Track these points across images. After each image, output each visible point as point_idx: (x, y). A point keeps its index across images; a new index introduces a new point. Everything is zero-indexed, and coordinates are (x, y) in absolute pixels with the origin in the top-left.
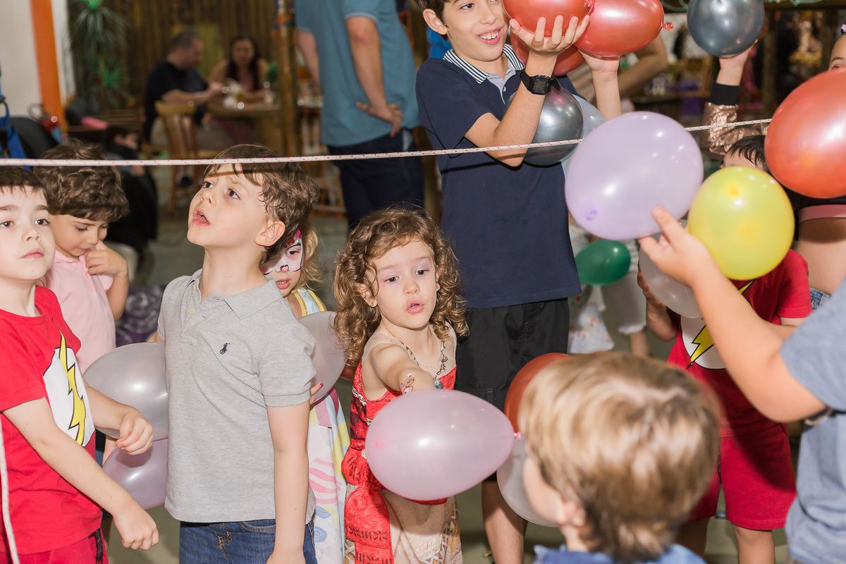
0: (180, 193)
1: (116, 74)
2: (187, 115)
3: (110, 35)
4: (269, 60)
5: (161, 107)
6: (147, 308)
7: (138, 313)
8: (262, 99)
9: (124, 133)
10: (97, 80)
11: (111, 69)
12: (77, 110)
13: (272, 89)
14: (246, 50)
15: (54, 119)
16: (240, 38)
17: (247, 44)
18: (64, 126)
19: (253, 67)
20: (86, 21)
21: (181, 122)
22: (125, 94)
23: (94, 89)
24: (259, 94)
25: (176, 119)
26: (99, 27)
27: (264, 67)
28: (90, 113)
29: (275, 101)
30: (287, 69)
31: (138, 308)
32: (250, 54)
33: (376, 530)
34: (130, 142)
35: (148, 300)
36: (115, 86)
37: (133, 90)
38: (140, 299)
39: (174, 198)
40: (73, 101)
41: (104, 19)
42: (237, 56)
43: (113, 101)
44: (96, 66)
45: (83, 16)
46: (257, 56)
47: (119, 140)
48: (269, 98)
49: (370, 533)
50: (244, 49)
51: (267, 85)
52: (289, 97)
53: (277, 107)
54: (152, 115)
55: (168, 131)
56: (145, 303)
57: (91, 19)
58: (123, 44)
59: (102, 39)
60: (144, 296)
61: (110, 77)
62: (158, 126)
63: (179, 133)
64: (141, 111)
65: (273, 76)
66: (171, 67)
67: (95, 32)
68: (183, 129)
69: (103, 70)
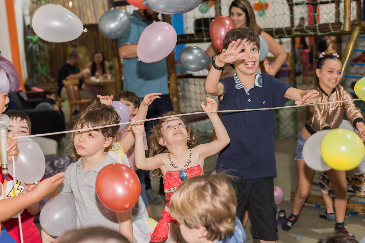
0: (73, 117)
1: (45, 69)
2: (76, 85)
3: (42, 53)
4: (109, 61)
5: (65, 82)
6: (63, 165)
7: (60, 167)
8: (106, 77)
9: (50, 93)
10: (37, 72)
11: (43, 66)
12: (29, 84)
13: (111, 73)
14: (99, 57)
15: (21, 89)
16: (96, 52)
17: (100, 55)
18: (24, 91)
19: (102, 64)
20: (32, 47)
21: (73, 88)
22: (49, 77)
23: (35, 75)
24: (105, 75)
25: (71, 87)
26: (37, 49)
27: (107, 64)
28: (34, 85)
29: (112, 78)
30: (117, 66)
31: (60, 165)
32: (101, 59)
33: (163, 237)
34: (53, 97)
35: (64, 161)
36: (45, 73)
37: (52, 75)
38: (60, 161)
39: (71, 119)
40: (27, 81)
41: (39, 46)
42: (96, 60)
43: (44, 80)
44: (37, 65)
45: (30, 45)
46: (104, 60)
47: (48, 96)
48: (109, 77)
49: (161, 238)
50: (98, 57)
51: (108, 71)
52: (118, 77)
53: (113, 80)
54: (61, 86)
55: (68, 92)
56: (62, 163)
57: (34, 46)
58: (48, 56)
59: (39, 54)
60: (62, 160)
61: (43, 70)
62: (64, 90)
63: (73, 92)
64: (56, 84)
65: (111, 68)
66: (68, 65)
67: (36, 51)
68: (74, 91)
69: (39, 67)
